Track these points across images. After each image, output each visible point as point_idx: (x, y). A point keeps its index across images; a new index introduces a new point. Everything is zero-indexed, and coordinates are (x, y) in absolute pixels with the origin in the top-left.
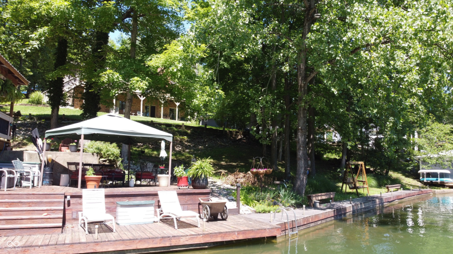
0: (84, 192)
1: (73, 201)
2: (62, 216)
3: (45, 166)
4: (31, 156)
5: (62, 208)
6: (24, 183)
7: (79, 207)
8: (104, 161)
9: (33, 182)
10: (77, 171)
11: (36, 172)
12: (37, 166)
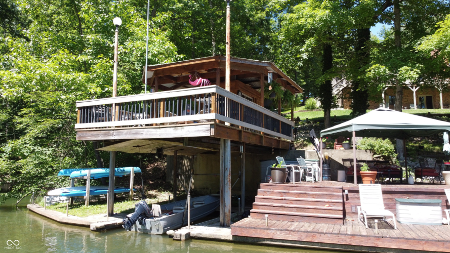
0: (361, 187)
1: (351, 195)
2: (341, 208)
3: (323, 163)
4: (310, 153)
5: (341, 201)
6: (308, 178)
7: (357, 201)
8: (378, 158)
9: (315, 177)
10: (352, 167)
11: (316, 168)
12: (316, 162)
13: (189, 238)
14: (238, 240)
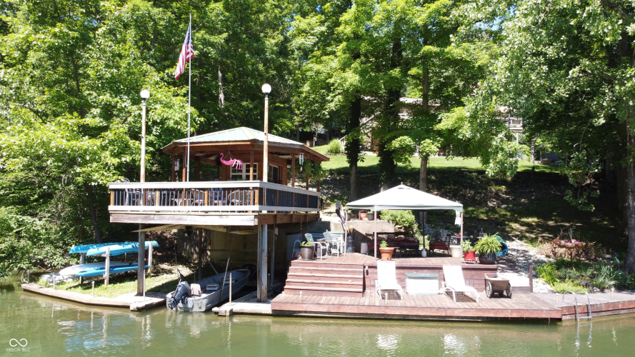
0: (379, 263)
1: (370, 270)
2: (362, 283)
3: (348, 235)
4: (336, 225)
5: (362, 277)
6: (333, 251)
8: (400, 228)
9: (339, 250)
12: (342, 235)
13: (233, 314)
14: (277, 314)
